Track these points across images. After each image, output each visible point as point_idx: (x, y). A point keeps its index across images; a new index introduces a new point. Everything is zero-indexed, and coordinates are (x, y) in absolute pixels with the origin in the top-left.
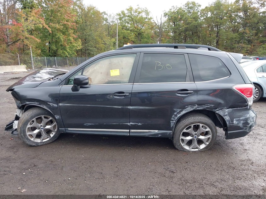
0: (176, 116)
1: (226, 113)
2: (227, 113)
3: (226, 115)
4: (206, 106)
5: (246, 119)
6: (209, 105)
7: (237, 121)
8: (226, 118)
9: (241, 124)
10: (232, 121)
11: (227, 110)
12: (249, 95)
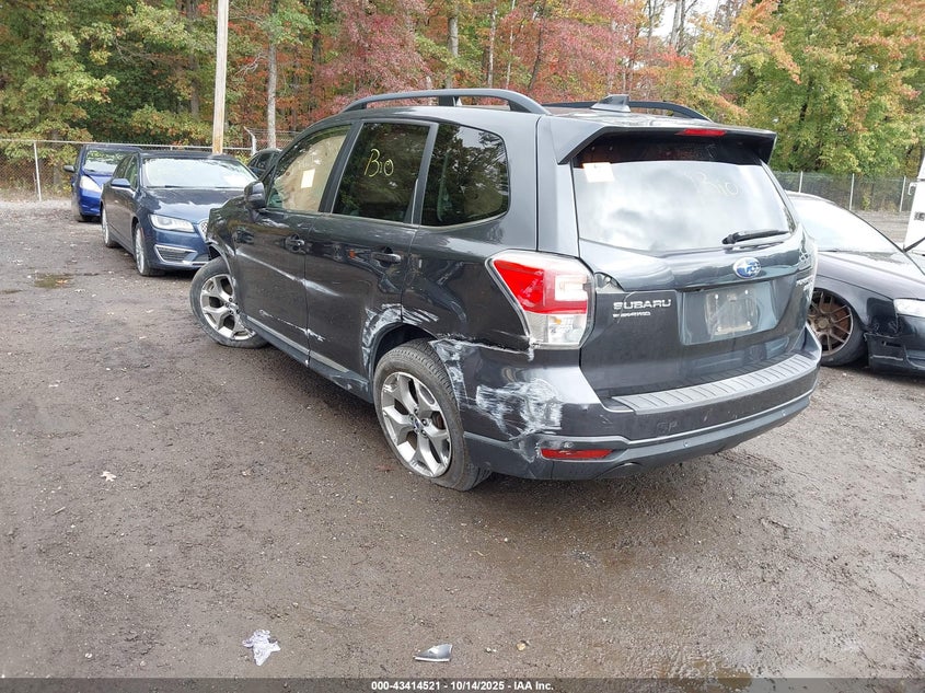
0: (369, 333)
1: (456, 357)
2: (457, 354)
3: (453, 363)
4: (422, 317)
5: (514, 402)
6: (426, 313)
7: (487, 396)
8: (453, 375)
9: (499, 416)
10: (472, 393)
11: (459, 345)
12: (530, 300)
